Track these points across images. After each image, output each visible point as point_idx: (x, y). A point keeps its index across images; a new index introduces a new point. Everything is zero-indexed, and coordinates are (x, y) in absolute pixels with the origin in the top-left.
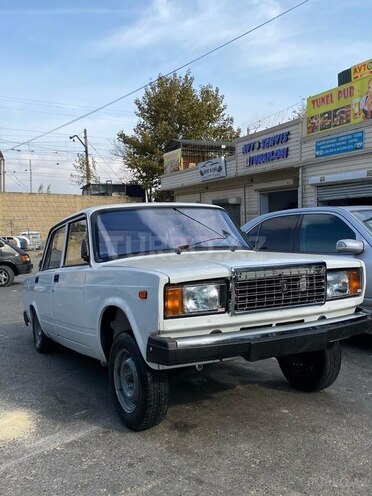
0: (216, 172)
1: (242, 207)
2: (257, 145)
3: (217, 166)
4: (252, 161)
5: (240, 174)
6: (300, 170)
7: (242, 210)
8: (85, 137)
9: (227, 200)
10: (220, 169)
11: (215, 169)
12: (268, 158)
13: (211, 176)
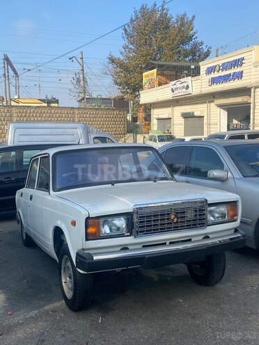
0: (184, 90)
1: (205, 118)
2: (217, 68)
3: (185, 85)
4: (214, 81)
5: (203, 92)
6: (252, 90)
7: (205, 121)
8: (82, 58)
9: (193, 113)
10: (188, 87)
11: (183, 87)
12: (226, 78)
13: (181, 93)
